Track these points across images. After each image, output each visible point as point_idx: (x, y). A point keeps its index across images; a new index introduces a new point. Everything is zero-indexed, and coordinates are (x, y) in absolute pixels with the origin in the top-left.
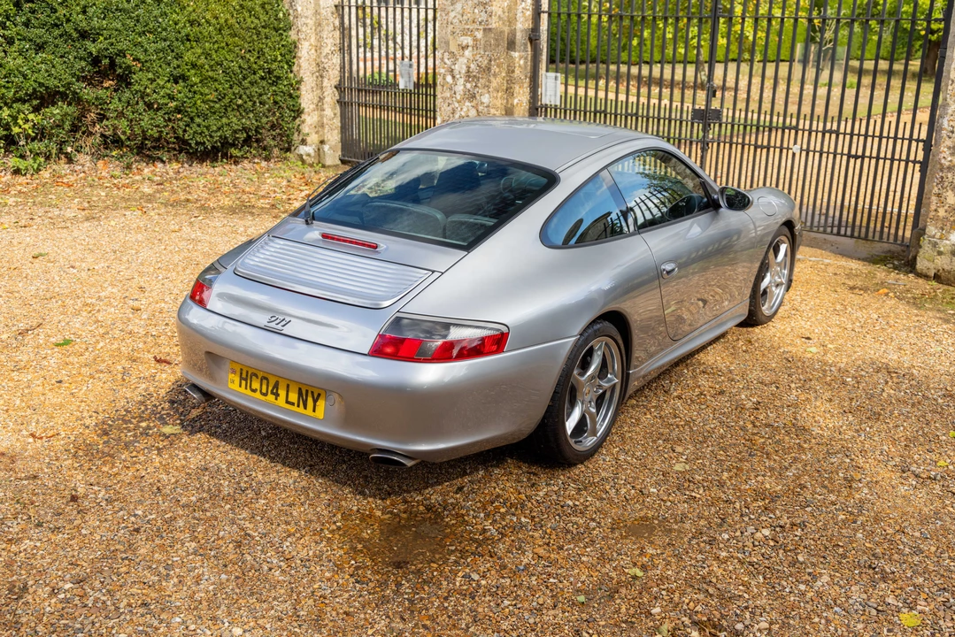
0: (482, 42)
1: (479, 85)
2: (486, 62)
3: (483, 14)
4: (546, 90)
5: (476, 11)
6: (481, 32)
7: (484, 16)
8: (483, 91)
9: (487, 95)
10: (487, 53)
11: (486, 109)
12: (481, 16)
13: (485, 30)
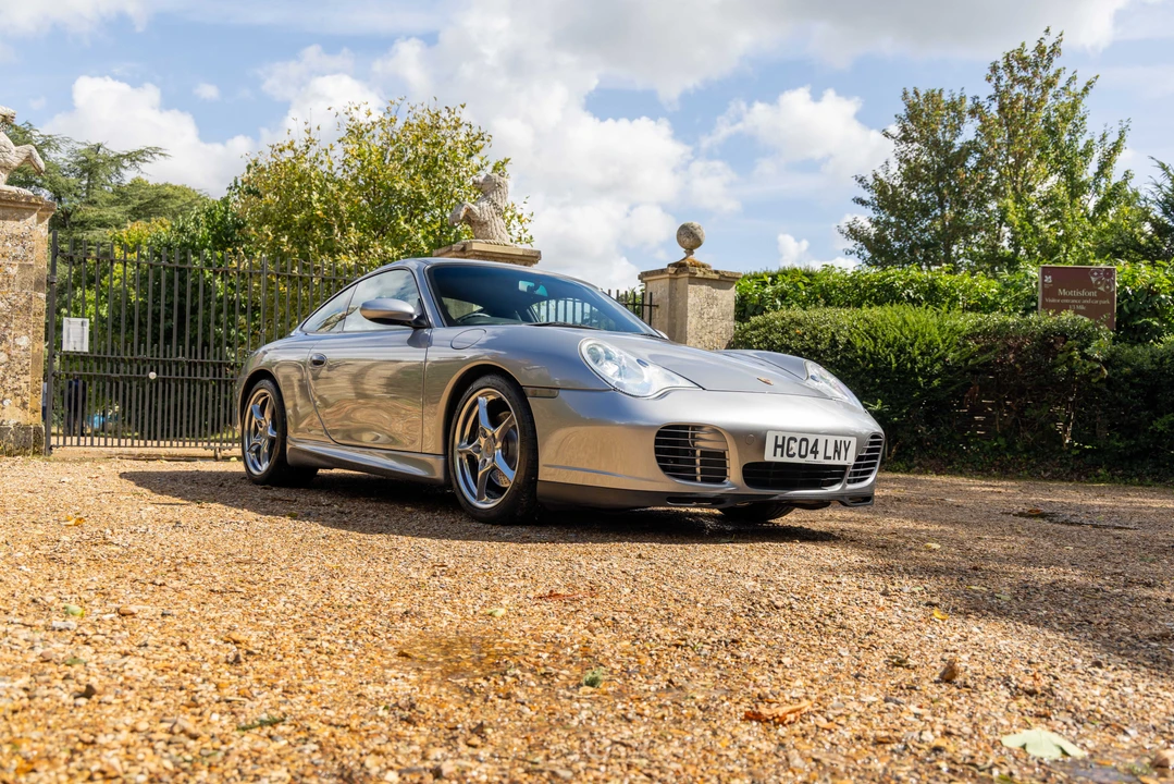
0: (18, 279)
1: (12, 326)
2: (24, 300)
3: (19, 248)
4: (69, 337)
5: (8, 244)
6: (16, 268)
7: (19, 250)
8: (19, 332)
9: (25, 338)
10: (25, 291)
11: (23, 353)
12: (15, 250)
13: (21, 266)
